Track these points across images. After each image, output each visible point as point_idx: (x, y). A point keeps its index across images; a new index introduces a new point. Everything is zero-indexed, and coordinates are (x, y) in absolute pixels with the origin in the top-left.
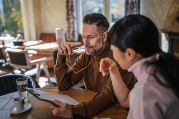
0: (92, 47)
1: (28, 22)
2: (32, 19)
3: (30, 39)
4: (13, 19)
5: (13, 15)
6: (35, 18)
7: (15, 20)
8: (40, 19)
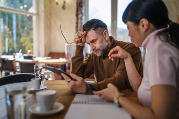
0: (99, 49)
1: (39, 41)
2: (42, 38)
3: (39, 56)
4: (22, 43)
5: (22, 40)
6: (45, 38)
7: (24, 45)
8: (50, 39)
